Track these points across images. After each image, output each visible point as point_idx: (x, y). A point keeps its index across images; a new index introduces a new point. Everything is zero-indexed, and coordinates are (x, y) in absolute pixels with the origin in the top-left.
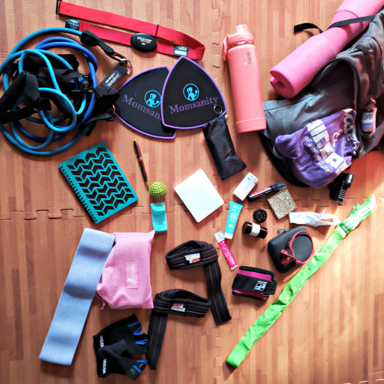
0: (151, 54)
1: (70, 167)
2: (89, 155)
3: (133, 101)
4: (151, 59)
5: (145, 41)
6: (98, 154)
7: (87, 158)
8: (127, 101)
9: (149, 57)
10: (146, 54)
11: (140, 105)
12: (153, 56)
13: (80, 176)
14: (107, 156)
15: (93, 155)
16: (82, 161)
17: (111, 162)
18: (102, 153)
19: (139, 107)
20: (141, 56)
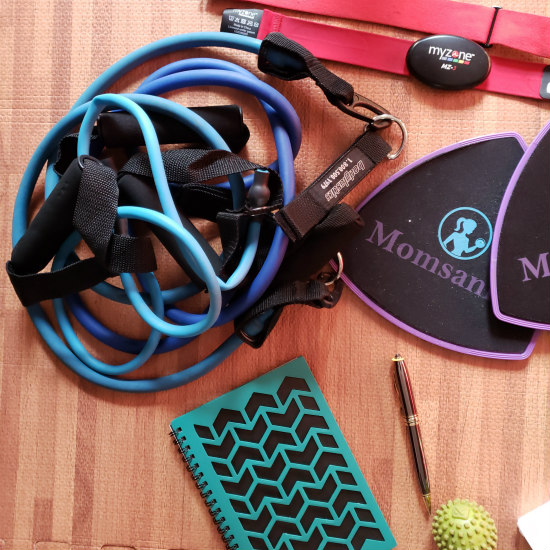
0: (468, 95)
1: (202, 431)
2: (258, 399)
3: (400, 240)
4: (467, 113)
5: (452, 58)
6: (283, 398)
7: (251, 408)
8: (381, 241)
9: (460, 107)
10: (451, 99)
11: (420, 253)
12: (473, 103)
13: (228, 462)
14: (310, 403)
15: (268, 400)
16: (236, 416)
17: (321, 422)
18: (295, 394)
19: (419, 258)
20: (436, 105)
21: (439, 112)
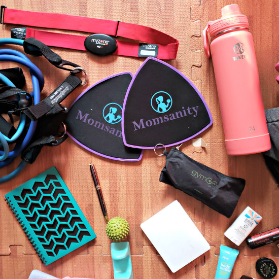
0: (110, 58)
1: (17, 198)
2: (37, 184)
3: (88, 118)
4: (111, 64)
5: (100, 43)
6: (47, 183)
7: (35, 187)
8: (81, 118)
9: (108, 62)
10: (104, 59)
12: (113, 61)
13: (28, 209)
14: (58, 184)
15: (41, 184)
16: (29, 191)
17: (63, 191)
18: (51, 181)
19: (96, 124)
20: (99, 62)
21: (100, 65)
